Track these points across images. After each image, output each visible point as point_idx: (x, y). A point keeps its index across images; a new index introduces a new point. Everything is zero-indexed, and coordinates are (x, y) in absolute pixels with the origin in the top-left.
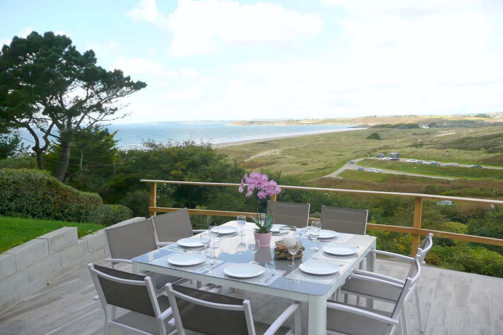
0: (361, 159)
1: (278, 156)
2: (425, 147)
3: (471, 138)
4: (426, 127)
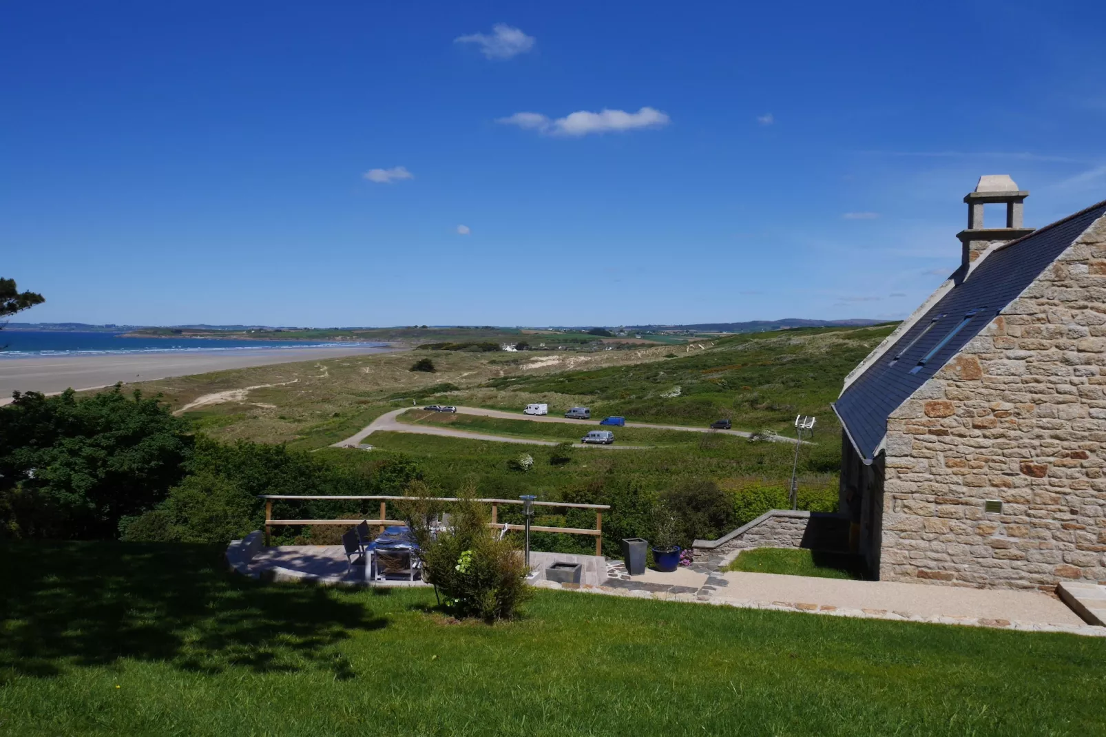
0: (403, 410)
1: (241, 403)
2: (511, 388)
4: (513, 349)
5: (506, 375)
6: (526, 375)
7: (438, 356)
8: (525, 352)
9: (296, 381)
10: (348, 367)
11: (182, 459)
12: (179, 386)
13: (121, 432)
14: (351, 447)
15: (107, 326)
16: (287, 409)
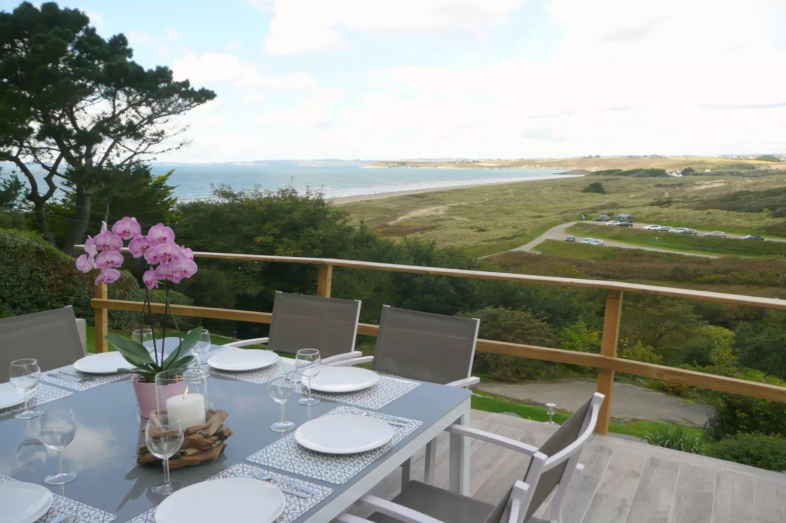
0: (572, 224)
1: (442, 217)
2: (675, 205)
3: (749, 193)
4: (678, 174)
5: (671, 196)
6: (689, 195)
7: (607, 180)
8: (689, 178)
9: (487, 199)
12: (397, 203)
14: (523, 252)
16: (476, 221)
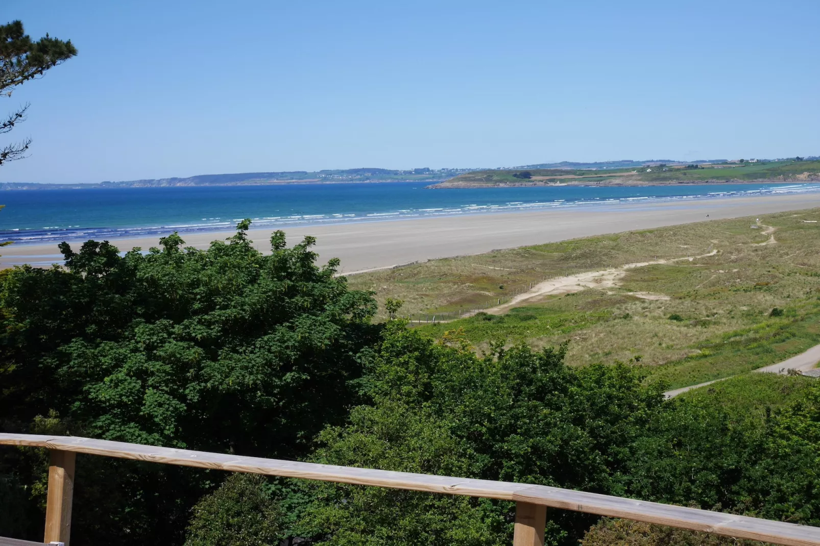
9: (715, 252)
10: (810, 227)
11: (357, 370)
12: (510, 264)
13: (228, 311)
14: (792, 372)
15: (418, 171)
16: (687, 302)
